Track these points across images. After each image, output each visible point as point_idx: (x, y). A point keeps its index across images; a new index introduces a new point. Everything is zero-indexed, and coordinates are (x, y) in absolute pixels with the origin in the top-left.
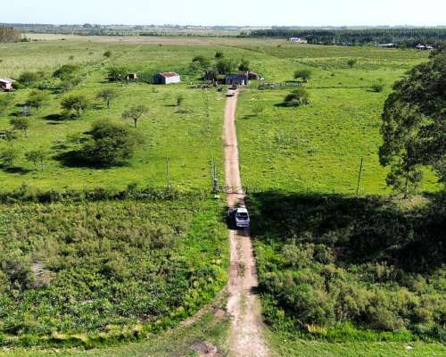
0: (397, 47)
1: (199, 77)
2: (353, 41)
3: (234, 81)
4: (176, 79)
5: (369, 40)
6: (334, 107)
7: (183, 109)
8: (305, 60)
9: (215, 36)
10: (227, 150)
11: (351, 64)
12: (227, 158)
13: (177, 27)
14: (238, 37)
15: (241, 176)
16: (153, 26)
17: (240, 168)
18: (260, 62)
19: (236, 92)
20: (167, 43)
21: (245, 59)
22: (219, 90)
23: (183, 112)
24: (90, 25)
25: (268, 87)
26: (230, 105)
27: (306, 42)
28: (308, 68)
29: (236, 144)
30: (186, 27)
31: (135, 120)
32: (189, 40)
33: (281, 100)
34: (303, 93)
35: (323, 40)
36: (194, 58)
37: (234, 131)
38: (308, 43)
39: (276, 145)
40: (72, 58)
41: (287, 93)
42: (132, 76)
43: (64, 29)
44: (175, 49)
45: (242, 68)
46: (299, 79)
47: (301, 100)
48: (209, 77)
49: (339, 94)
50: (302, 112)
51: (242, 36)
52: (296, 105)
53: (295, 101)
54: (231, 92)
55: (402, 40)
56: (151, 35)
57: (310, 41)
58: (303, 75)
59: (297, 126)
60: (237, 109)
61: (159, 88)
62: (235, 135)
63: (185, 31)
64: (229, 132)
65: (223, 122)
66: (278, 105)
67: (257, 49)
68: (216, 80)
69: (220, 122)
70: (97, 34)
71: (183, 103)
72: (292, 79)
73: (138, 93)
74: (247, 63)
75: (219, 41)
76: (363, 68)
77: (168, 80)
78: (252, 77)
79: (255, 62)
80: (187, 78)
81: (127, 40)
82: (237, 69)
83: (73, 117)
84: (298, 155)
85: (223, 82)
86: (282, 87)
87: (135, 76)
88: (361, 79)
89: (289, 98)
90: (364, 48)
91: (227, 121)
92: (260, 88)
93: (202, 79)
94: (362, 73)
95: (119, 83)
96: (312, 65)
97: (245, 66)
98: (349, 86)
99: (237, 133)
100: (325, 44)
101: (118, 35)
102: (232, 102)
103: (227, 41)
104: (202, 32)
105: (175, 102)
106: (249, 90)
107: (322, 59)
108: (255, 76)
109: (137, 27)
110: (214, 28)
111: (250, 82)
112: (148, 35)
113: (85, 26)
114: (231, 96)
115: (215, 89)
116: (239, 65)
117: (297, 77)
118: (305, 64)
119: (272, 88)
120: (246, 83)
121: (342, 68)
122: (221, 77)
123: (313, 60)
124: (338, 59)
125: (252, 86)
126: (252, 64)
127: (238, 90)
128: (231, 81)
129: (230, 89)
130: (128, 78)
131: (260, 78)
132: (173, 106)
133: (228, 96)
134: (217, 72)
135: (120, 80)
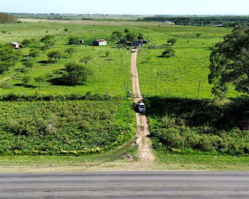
0: (224, 27)
2: (200, 23)
3: (136, 45)
4: (104, 43)
5: (208, 23)
6: (188, 58)
7: (109, 58)
8: (173, 33)
9: (123, 20)
10: (133, 78)
11: (198, 35)
12: (133, 82)
13: (102, 15)
14: (136, 21)
15: (140, 90)
16: (89, 14)
17: (140, 86)
18: (149, 34)
19: (136, 50)
20: (97, 24)
21: (141, 33)
22: (128, 49)
23: (109, 60)
24: (54, 14)
25: (153, 47)
26: (134, 56)
28: (175, 38)
29: (137, 75)
30: (107, 15)
31: (86, 63)
32: (109, 22)
33: (161, 54)
34: (172, 51)
35: (183, 22)
36: (113, 32)
37: (136, 70)
38: (175, 24)
39: (158, 76)
40: (47, 32)
41: (163, 50)
42: (81, 42)
43: (40, 16)
44: (102, 27)
45: (139, 38)
46: (170, 44)
47: (171, 54)
48: (122, 42)
49: (191, 51)
50: (171, 60)
51: (139, 20)
52: (168, 57)
53: (167, 54)
54: (134, 50)
55: (227, 23)
56: (88, 19)
58: (172, 41)
59: (168, 67)
60: (137, 58)
61: (96, 48)
62: (136, 71)
63: (106, 17)
64: (134, 70)
65: (130, 65)
66: (159, 57)
67: (147, 28)
68: (125, 44)
69: (129, 65)
70: (59, 19)
71: (109, 55)
72: (166, 43)
73: (85, 50)
74: (142, 35)
75: (126, 23)
76: (204, 38)
77: (100, 44)
79: (146, 34)
80: (110, 42)
81: (75, 22)
82: (137, 38)
83: (53, 62)
84: (169, 81)
85: (129, 45)
86: (160, 48)
87: (83, 41)
88: (203, 44)
89: (164, 53)
90: (206, 27)
91: (132, 64)
92: (149, 48)
93: (118, 43)
94: (203, 41)
95: (74, 45)
96: (177, 36)
97: (141, 37)
98: (196, 47)
99: (138, 70)
100: (184, 25)
101: (69, 19)
102: (135, 55)
103: (130, 23)
104: (116, 18)
105: (105, 55)
106: (143, 49)
107: (183, 33)
108: (146, 42)
109: (80, 15)
110: (123, 16)
111: (144, 45)
112: (87, 20)
113: (51, 14)
114: (134, 52)
115: (125, 49)
116: (138, 36)
117: (169, 42)
118: (173, 35)
119: (155, 48)
120: (141, 46)
121: (193, 38)
122: (129, 42)
123: (178, 33)
124: (191, 33)
125: (145, 47)
126: (145, 36)
127: (137, 49)
128: (134, 44)
129: (133, 48)
130: (79, 42)
131: (149, 42)
132: (104, 57)
133: (132, 52)
134: (127, 40)
135: (75, 43)
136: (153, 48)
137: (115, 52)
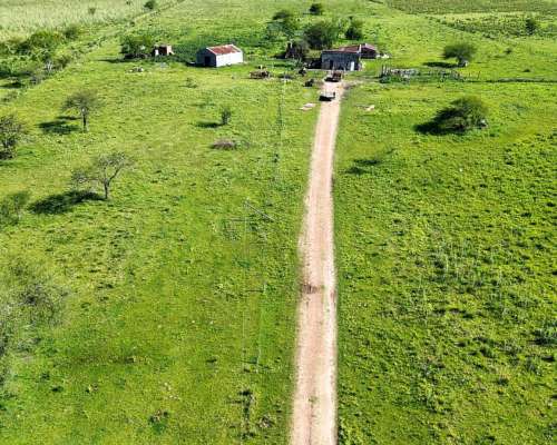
1: (278, 51)
3: (338, 64)
7: (229, 137)
11: (531, 26)
19: (338, 89)
21: (358, 17)
22: (309, 84)
23: (227, 147)
25: (399, 78)
36: (276, 13)
42: (163, 50)
45: (351, 35)
46: (453, 61)
47: (469, 119)
48: (292, 52)
54: (329, 88)
58: (460, 54)
60: (338, 138)
66: (423, 129)
68: (304, 60)
71: (233, 121)
72: (437, 57)
74: (357, 25)
76: (551, 35)
77: (221, 60)
78: (369, 54)
79: (372, 21)
80: (258, 51)
82: (342, 36)
85: (317, 64)
86: (421, 79)
87: (169, 50)
92: (383, 78)
93: (282, 57)
95: (140, 63)
96: (463, 29)
97: (356, 30)
105: (218, 119)
108: (373, 52)
111: (364, 64)
114: (328, 99)
115: (300, 82)
116: (347, 27)
117: (447, 56)
118: (452, 25)
119: (405, 80)
120: (356, 68)
121: (517, 34)
122: (314, 54)
123: (462, 17)
124: (501, 17)
125: (367, 75)
126: (368, 24)
127: (343, 82)
128: (332, 62)
129: (329, 80)
130: (157, 53)
131: (382, 54)
132: (214, 125)
133: (323, 99)
134: (307, 47)
135: (142, 57)
136: (395, 80)
137: (262, 100)
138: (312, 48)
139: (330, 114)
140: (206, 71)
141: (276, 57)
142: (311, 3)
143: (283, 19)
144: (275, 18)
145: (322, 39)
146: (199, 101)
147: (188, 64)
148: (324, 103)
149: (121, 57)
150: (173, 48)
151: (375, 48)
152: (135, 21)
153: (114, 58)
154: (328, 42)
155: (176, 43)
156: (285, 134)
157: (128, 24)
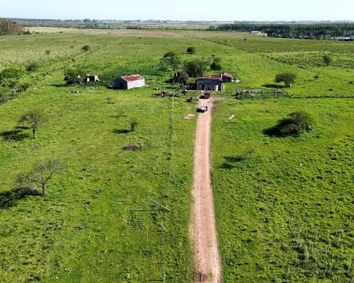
1: (168, 78)
3: (209, 85)
4: (140, 83)
19: (209, 103)
22: (189, 101)
27: (266, 34)
36: (165, 54)
38: (268, 35)
42: (92, 78)
45: (214, 66)
48: (177, 79)
57: (270, 34)
61: (119, 96)
63: (164, 25)
68: (185, 84)
74: (218, 60)
77: (131, 85)
78: (227, 80)
79: (227, 57)
80: (154, 79)
81: (114, 32)
82: (209, 68)
85: (194, 87)
87: (96, 78)
92: (238, 96)
93: (170, 81)
97: (217, 64)
108: (229, 78)
112: (133, 28)
114: (203, 111)
115: (183, 99)
116: (211, 62)
119: (252, 97)
120: (220, 89)
122: (191, 80)
125: (227, 93)
126: (224, 60)
127: (211, 99)
128: (203, 86)
129: (202, 97)
130: (88, 80)
131: (235, 80)
132: (125, 132)
133: (199, 111)
134: (187, 75)
135: (78, 83)
136: (246, 97)
138: (190, 76)
139: (205, 121)
140: (120, 92)
141: (167, 82)
142: (188, 46)
143: (170, 57)
144: (165, 56)
145: (196, 70)
146: (116, 114)
147: (109, 88)
148: (200, 114)
149: (64, 83)
150: (99, 77)
151: (230, 76)
152: (75, 58)
153: (59, 83)
154: (200, 72)
155: (101, 73)
156: (175, 138)
157: (71, 60)
